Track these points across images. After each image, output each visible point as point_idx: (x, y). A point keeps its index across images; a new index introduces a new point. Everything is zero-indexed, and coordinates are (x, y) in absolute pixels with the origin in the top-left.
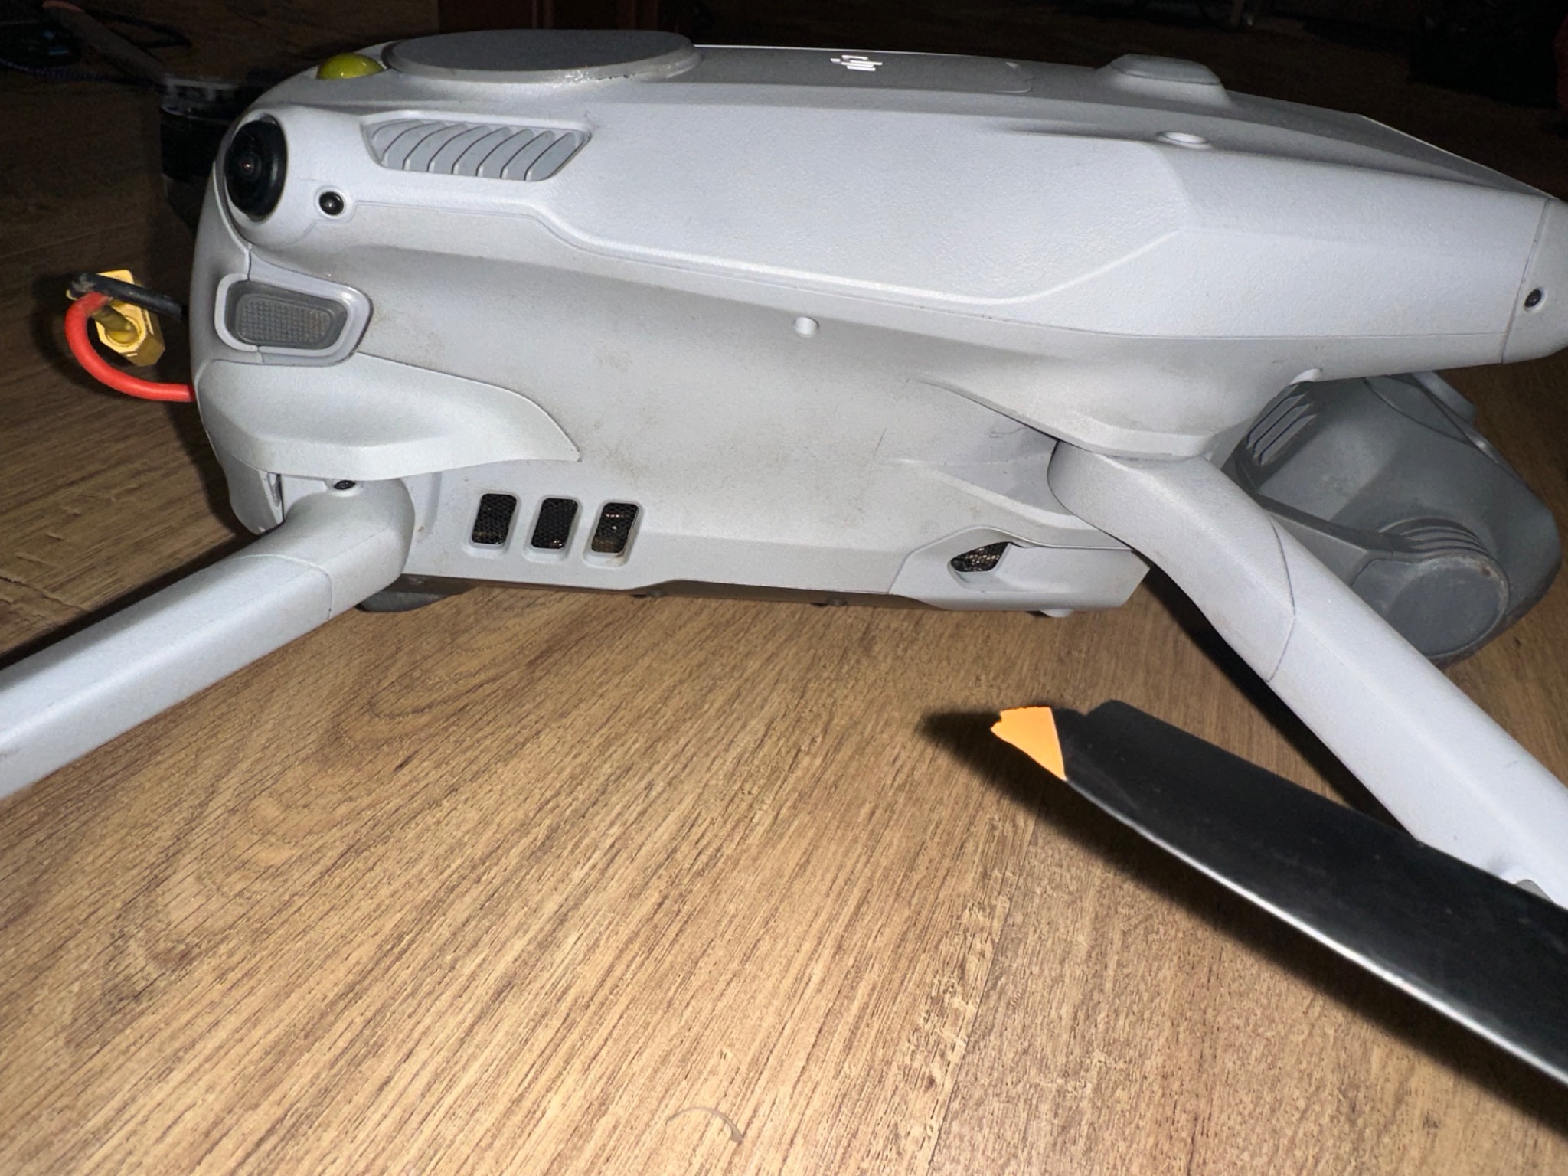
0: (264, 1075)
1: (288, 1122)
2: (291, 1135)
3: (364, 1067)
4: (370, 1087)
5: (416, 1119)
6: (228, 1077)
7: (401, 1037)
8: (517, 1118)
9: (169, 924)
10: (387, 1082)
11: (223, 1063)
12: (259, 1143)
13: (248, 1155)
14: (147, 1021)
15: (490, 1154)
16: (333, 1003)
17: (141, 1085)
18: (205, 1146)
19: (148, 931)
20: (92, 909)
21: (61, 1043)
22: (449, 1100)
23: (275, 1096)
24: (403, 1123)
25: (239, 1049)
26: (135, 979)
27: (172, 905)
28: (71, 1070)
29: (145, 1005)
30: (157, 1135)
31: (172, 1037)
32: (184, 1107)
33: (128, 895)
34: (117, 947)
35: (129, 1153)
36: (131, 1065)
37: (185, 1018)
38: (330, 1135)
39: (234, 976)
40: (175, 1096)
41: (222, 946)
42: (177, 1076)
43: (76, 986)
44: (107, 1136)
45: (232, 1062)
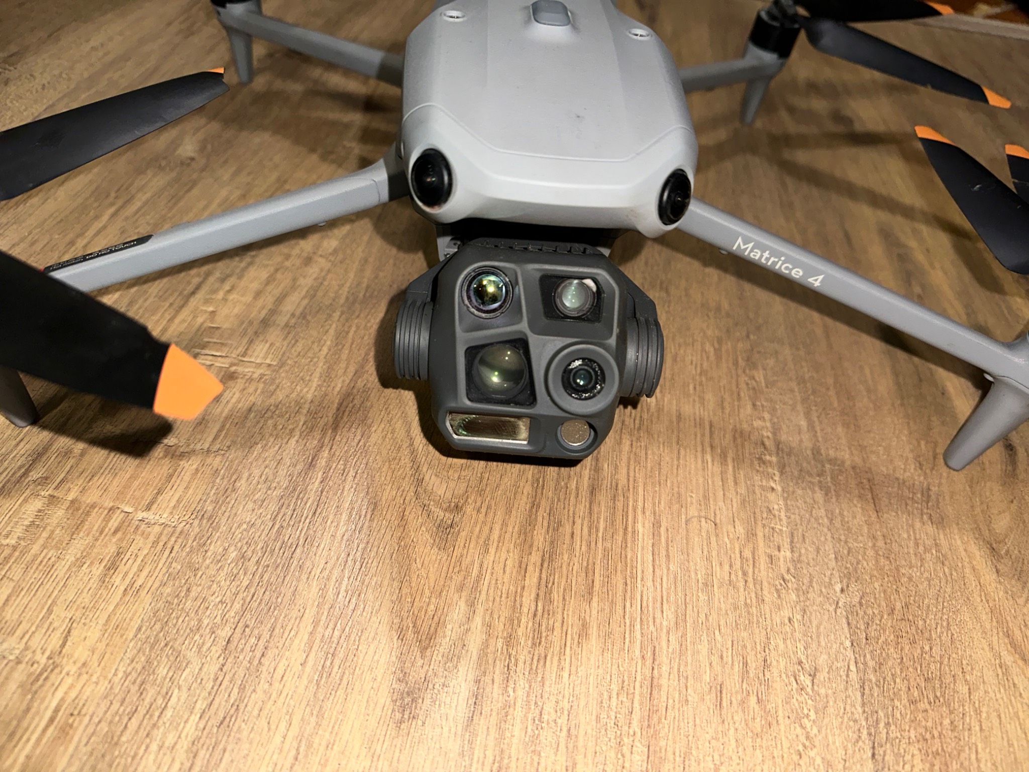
0: (525, 542)
1: (547, 556)
2: (551, 560)
3: (560, 531)
4: (568, 537)
5: (593, 544)
6: (512, 546)
7: (566, 517)
8: (630, 535)
9: (440, 497)
10: (573, 534)
11: (506, 542)
12: (542, 565)
13: (541, 570)
14: (463, 534)
15: (629, 549)
16: (531, 510)
17: (481, 557)
18: (523, 572)
19: (434, 501)
20: (403, 498)
21: (436, 550)
22: (600, 535)
23: (535, 549)
24: (589, 546)
25: (508, 536)
26: (445, 520)
27: (434, 488)
28: (449, 558)
29: (457, 529)
30: (502, 571)
31: (478, 537)
32: (504, 560)
33: (413, 489)
34: (427, 510)
35: (497, 580)
36: (471, 551)
37: (478, 529)
38: (566, 557)
39: (483, 510)
40: (497, 557)
41: (469, 500)
42: (492, 551)
43: (423, 528)
44: (483, 577)
45: (509, 541)
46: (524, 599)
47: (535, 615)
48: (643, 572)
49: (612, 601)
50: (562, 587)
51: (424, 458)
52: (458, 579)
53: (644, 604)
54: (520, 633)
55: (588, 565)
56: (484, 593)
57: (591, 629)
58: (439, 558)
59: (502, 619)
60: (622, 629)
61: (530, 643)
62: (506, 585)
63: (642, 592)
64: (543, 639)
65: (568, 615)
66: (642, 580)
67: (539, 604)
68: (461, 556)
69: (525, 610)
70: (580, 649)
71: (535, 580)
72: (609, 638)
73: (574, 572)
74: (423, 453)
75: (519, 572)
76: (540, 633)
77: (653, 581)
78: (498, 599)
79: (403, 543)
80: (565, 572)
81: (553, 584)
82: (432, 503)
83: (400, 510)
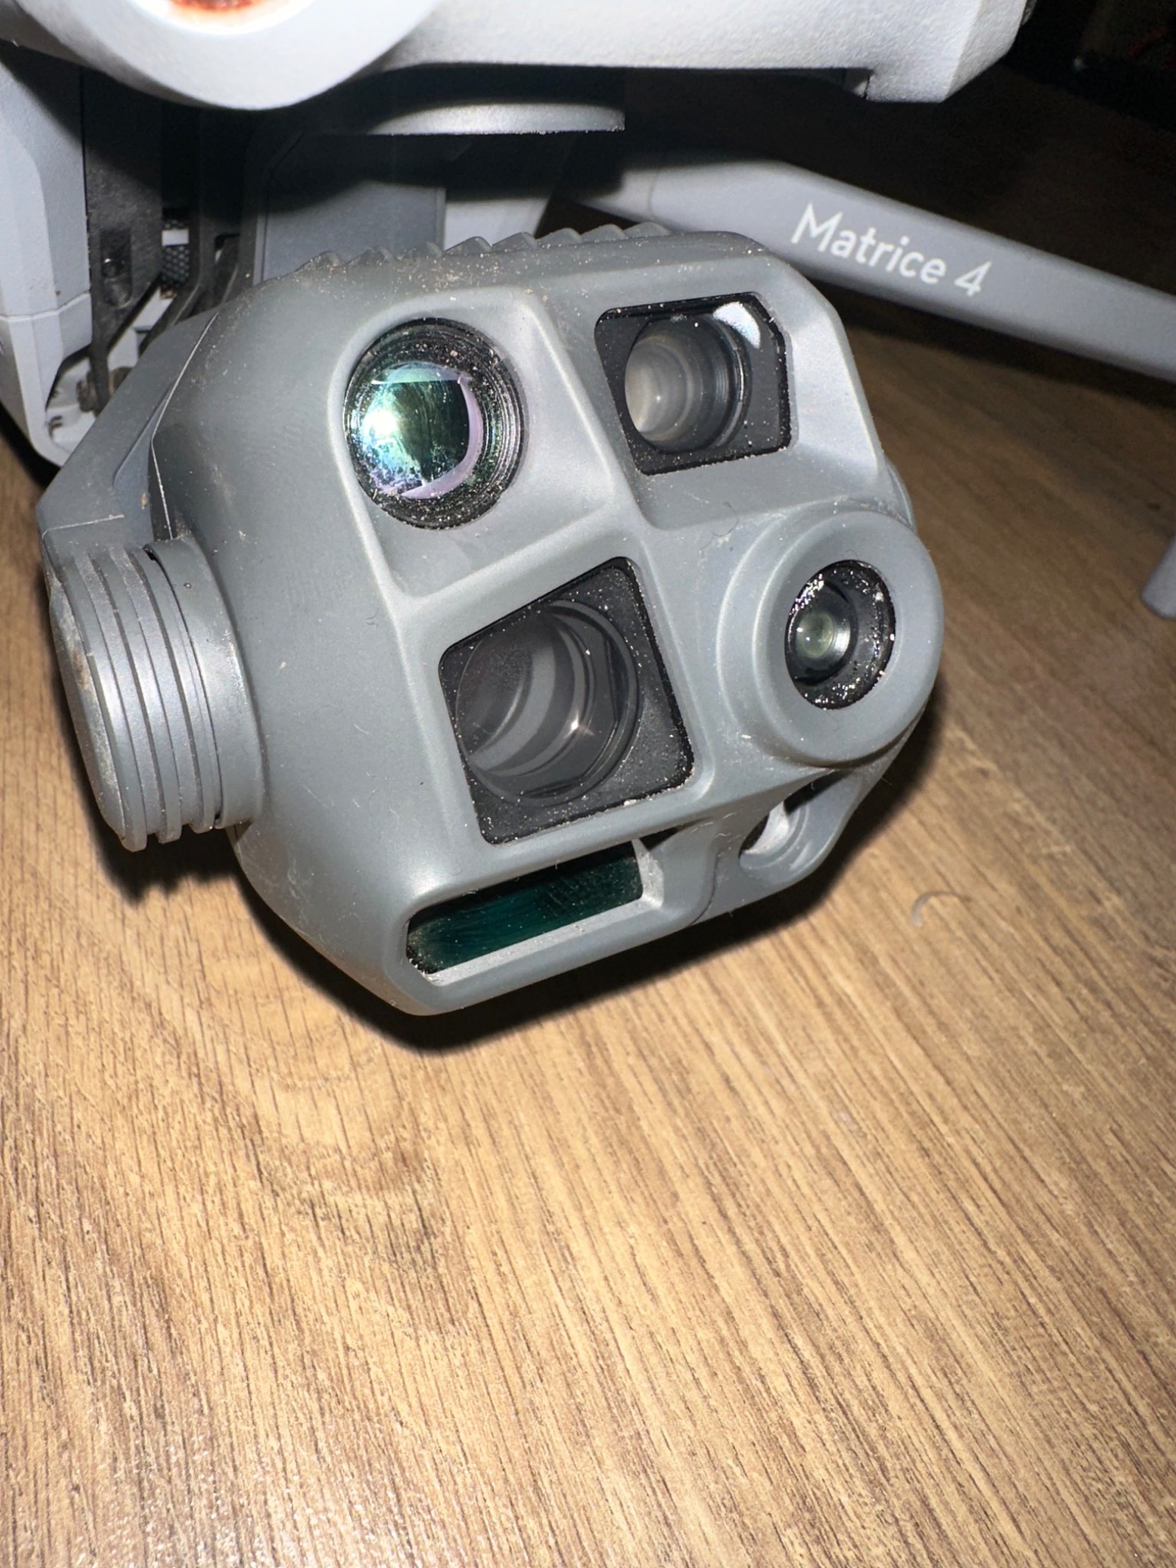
0: (639, 1169)
1: (716, 1179)
2: (733, 1188)
3: (695, 1089)
4: (723, 1095)
5: (786, 1082)
6: (618, 1201)
7: (681, 1040)
8: (838, 1015)
9: (338, 1150)
10: (727, 1080)
11: (596, 1195)
12: (724, 1216)
13: (731, 1231)
14: (474, 1239)
15: (863, 1053)
16: (592, 1068)
17: (566, 1285)
18: (694, 1262)
19: (328, 1175)
20: (233, 1214)
21: (434, 1336)
22: (782, 1048)
23: (674, 1174)
24: (783, 1093)
25: (588, 1176)
26: (396, 1222)
27: (307, 1134)
28: (486, 1344)
29: (448, 1230)
30: (646, 1298)
31: (519, 1225)
32: (628, 1257)
33: (245, 1168)
34: (326, 1217)
35: (651, 1334)
36: (528, 1282)
37: (501, 1201)
38: (757, 1155)
39: (479, 1131)
40: (605, 1259)
41: (423, 1119)
42: (580, 1246)
43: (354, 1286)
44: (612, 1346)
45: (601, 1189)
46: (755, 1350)
47: (812, 1385)
48: (931, 1096)
49: (933, 1216)
50: (810, 1251)
51: (220, 1050)
52: (549, 1398)
53: (998, 1186)
54: (820, 1474)
55: (818, 1150)
56: (646, 1400)
57: (954, 1336)
58: (457, 1361)
59: (747, 1456)
60: (1009, 1287)
61: (860, 1486)
62: (683, 1332)
63: (968, 1152)
64: (882, 1450)
65: (879, 1327)
66: (946, 1121)
67: (800, 1341)
68: (514, 1314)
69: (779, 1384)
70: (976, 1416)
71: (739, 1271)
72: (1006, 1331)
73: (805, 1189)
74: (208, 1033)
75: (687, 1274)
76: (861, 1435)
77: (965, 1108)
78: (693, 1395)
79: (322, 1375)
80: (786, 1204)
81: (786, 1255)
82: (328, 1185)
83: (248, 1259)
